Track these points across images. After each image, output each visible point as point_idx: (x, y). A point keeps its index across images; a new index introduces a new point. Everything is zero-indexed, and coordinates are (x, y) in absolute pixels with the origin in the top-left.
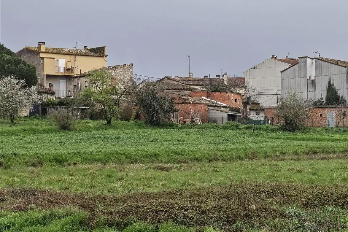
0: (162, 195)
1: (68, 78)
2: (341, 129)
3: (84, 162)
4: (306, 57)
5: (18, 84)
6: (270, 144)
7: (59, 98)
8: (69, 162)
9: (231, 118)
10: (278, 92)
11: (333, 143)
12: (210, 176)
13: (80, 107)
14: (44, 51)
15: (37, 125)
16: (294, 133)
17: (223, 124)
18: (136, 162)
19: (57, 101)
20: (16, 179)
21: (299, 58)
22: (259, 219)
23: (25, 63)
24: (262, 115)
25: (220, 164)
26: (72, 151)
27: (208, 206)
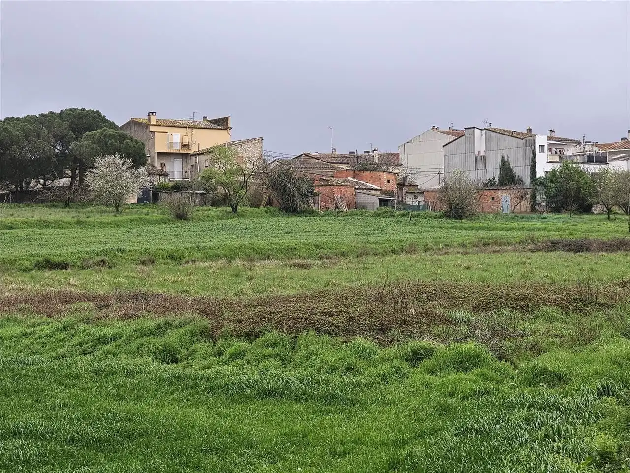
0: (301, 298)
1: (184, 156)
2: (518, 215)
3: (205, 259)
4: (474, 128)
5: (123, 164)
6: (432, 235)
7: (173, 181)
8: (187, 258)
9: (383, 202)
10: (440, 170)
11: (508, 233)
12: (359, 274)
13: (199, 192)
14: (155, 123)
15: (147, 214)
16: (460, 221)
17: (374, 210)
18: (268, 258)
19: (171, 184)
20: (123, 280)
21: (465, 129)
22: (420, 327)
23: (132, 139)
24: (421, 198)
25: (371, 259)
26: (191, 245)
27: (357, 311)
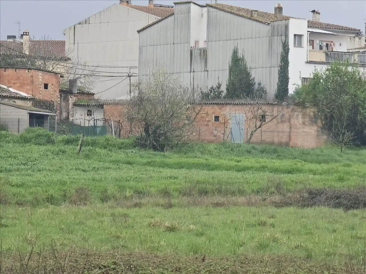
2: (257, 147)
4: (190, 3)
6: (113, 174)
9: (36, 120)
10: (132, 71)
11: (239, 175)
16: (162, 153)
17: (20, 133)
21: (175, 4)
24: (98, 115)
25: (11, 211)
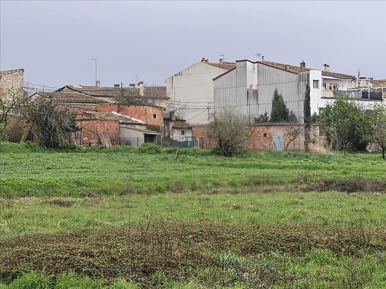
0: (61, 237)
2: (291, 153)
4: (246, 60)
6: (199, 172)
9: (149, 138)
10: (210, 105)
11: (280, 171)
12: (122, 213)
16: (230, 158)
17: (139, 146)
18: (28, 195)
21: (237, 61)
22: (185, 270)
24: (189, 134)
25: (134, 197)
27: (119, 252)
